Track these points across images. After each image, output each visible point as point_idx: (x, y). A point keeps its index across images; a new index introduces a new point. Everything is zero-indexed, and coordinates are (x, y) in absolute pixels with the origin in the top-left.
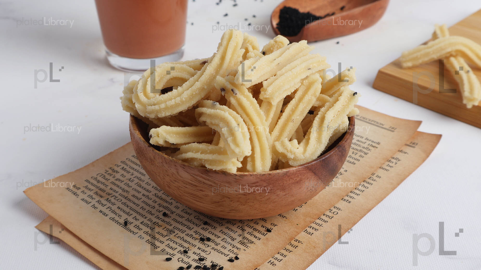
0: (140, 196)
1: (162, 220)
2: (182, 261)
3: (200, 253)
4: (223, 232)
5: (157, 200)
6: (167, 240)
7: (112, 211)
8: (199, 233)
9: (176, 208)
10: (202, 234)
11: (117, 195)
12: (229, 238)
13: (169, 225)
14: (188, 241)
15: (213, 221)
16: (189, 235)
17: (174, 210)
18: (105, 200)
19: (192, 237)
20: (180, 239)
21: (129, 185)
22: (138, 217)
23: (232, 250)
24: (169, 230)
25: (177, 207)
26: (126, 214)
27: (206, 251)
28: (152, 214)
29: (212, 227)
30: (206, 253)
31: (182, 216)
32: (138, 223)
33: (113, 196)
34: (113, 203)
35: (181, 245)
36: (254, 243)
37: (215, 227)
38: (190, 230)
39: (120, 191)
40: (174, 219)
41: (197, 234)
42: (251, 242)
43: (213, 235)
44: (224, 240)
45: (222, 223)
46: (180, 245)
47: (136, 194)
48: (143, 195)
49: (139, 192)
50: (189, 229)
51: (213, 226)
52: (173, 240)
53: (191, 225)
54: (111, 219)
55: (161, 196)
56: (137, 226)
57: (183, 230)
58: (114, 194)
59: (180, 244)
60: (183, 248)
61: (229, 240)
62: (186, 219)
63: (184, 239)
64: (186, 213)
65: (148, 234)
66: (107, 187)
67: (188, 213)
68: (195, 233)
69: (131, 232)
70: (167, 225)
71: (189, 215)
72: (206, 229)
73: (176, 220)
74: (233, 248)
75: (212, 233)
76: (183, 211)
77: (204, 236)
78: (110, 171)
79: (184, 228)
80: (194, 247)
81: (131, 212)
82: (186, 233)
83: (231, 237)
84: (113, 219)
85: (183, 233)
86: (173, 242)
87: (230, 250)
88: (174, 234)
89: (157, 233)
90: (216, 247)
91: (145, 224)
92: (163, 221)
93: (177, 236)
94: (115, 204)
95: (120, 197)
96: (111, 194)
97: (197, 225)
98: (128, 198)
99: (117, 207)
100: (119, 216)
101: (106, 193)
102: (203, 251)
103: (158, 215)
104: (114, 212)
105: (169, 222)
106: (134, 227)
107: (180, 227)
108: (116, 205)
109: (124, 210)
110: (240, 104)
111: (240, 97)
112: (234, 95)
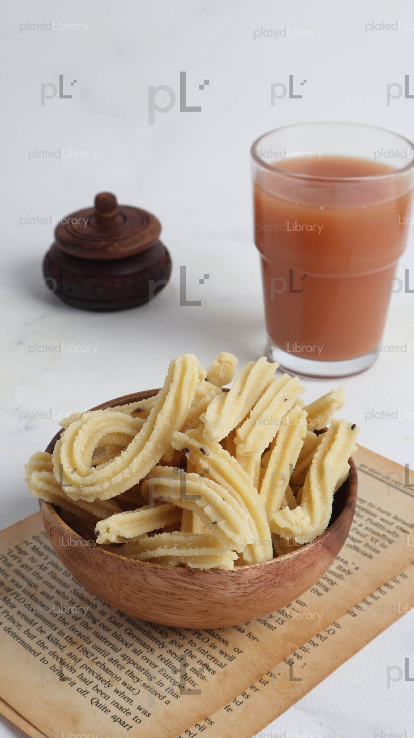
0: (52, 593)
1: (78, 633)
2: (97, 702)
3: (124, 692)
4: (163, 658)
5: (77, 600)
6: (80, 667)
7: (8, 617)
8: (128, 659)
9: (101, 614)
10: (132, 660)
11: (20, 591)
12: (170, 668)
13: (87, 643)
14: (110, 671)
15: (151, 639)
16: (114, 660)
17: (97, 616)
18: (1, 599)
19: (117, 664)
20: (100, 667)
21: (39, 576)
22: (45, 627)
23: (171, 689)
24: (86, 651)
25: (103, 613)
26: (29, 622)
27: (134, 689)
28: (65, 623)
29: (148, 649)
30: (133, 692)
31: (108, 628)
32: (43, 637)
33: (14, 593)
34: (12, 605)
35: (100, 676)
36: (204, 678)
37: (152, 649)
38: (117, 652)
39: (25, 585)
40: (96, 633)
41: (125, 659)
42: (201, 678)
43: (147, 662)
44: (162, 671)
45: (164, 642)
46: (98, 677)
47: (48, 591)
48: (58, 592)
49: (52, 587)
50: (115, 651)
51: (150, 647)
52: (89, 668)
53: (119, 645)
54: (6, 629)
55: (82, 594)
56: (42, 642)
57: (106, 651)
58: (16, 589)
59: (98, 675)
60: (102, 681)
61: (169, 672)
62: (113, 633)
63: (105, 667)
64: (114, 622)
65: (55, 657)
66: (7, 578)
67: (117, 624)
68: (123, 657)
69: (32, 652)
70: (84, 642)
71: (117, 627)
72: (140, 652)
73: (98, 635)
74: (173, 685)
75: (147, 660)
76: (110, 619)
77: (135, 663)
78: (15, 552)
79: (108, 649)
80: (118, 681)
81: (37, 620)
82: (109, 657)
83: (173, 668)
84: (8, 630)
85: (105, 657)
86: (89, 672)
87: (168, 688)
88: (92, 658)
89: (69, 655)
90: (148, 683)
91: (53, 639)
92: (80, 635)
93: (96, 661)
94: (14, 607)
95: (23, 595)
96: (11, 590)
97: (126, 644)
98: (34, 596)
99: (17, 611)
100: (18, 626)
101: (5, 588)
102: (130, 688)
103: (74, 625)
104: (12, 619)
105: (88, 637)
106: (37, 643)
107: (103, 646)
108: (16, 608)
109: (26, 617)
110: (217, 468)
111: (214, 459)
112: (205, 456)
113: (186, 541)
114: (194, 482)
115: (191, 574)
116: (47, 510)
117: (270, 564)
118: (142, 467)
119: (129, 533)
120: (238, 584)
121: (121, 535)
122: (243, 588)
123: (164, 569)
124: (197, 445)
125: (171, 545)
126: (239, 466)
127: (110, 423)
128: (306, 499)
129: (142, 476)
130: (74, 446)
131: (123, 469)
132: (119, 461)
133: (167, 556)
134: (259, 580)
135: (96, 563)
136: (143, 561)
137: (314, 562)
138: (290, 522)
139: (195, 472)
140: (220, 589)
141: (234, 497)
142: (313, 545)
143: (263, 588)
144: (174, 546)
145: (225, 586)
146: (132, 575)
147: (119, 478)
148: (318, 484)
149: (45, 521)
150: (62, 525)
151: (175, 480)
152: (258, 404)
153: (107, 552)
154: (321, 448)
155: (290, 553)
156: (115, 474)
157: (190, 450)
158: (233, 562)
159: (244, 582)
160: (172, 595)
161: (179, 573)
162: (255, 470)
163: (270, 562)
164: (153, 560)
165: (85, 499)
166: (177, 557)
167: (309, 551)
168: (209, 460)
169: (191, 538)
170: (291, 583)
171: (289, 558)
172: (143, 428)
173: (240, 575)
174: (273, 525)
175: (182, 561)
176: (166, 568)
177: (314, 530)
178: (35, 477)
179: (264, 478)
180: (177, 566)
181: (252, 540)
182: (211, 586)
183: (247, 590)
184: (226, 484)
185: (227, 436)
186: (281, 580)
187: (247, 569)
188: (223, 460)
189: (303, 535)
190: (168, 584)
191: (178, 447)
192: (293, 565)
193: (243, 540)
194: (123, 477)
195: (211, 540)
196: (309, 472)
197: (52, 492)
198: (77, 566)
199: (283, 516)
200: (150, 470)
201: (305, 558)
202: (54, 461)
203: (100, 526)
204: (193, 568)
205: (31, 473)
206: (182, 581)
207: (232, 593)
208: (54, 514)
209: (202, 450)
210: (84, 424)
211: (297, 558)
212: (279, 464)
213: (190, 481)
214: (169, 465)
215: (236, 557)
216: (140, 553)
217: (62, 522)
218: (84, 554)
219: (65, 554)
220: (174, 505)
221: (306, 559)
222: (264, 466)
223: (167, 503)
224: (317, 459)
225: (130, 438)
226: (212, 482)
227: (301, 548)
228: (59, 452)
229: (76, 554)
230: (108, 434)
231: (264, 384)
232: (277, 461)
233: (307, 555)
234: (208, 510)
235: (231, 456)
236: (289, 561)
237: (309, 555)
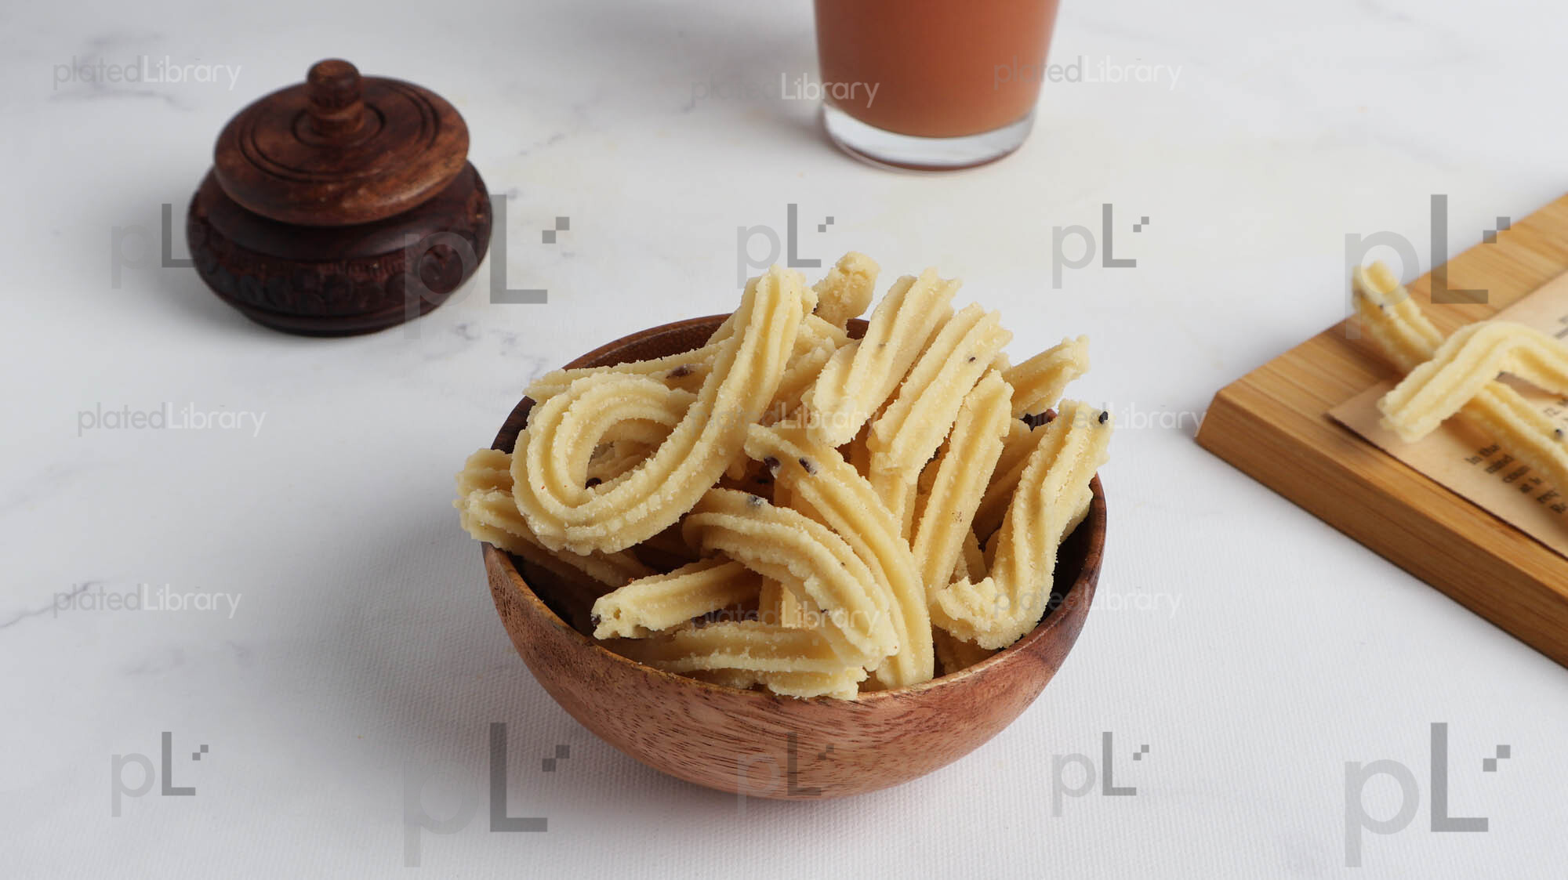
110: (831, 499)
111: (826, 480)
112: (810, 476)
113: (767, 643)
114: (787, 527)
115: (775, 706)
116: (499, 564)
117: (929, 690)
118: (685, 490)
119: (657, 621)
120: (866, 726)
121: (643, 625)
122: (874, 733)
123: (724, 694)
124: (794, 452)
125: (738, 648)
126: (875, 497)
127: (626, 399)
128: (1004, 560)
129: (687, 508)
130: (554, 444)
131: (648, 494)
132: (640, 478)
133: (730, 668)
134: (906, 719)
135: (593, 675)
136: (682, 674)
137: (1012, 686)
138: (970, 608)
139: (788, 507)
140: (830, 734)
141: (862, 558)
142: (1013, 654)
143: (913, 734)
144: (743, 650)
145: (840, 729)
146: (661, 701)
147: (641, 511)
148: (1028, 531)
149: (494, 586)
150: (527, 597)
151: (750, 519)
152: (916, 371)
153: (615, 656)
154: (1037, 458)
155: (967, 669)
156: (633, 503)
157: (780, 462)
158: (858, 686)
159: (876, 723)
160: (737, 742)
161: (751, 703)
162: (906, 499)
163: (928, 686)
164: (703, 675)
165: (573, 550)
166: (749, 671)
167: (1005, 666)
168: (817, 481)
169: (777, 638)
170: (967, 724)
171: (967, 678)
172: (689, 413)
173: (870, 710)
174: (936, 611)
175: (759, 680)
176: (728, 692)
177: (1016, 624)
178: (477, 501)
179: (922, 517)
180: (748, 689)
181: (896, 647)
182: (814, 727)
183: (880, 738)
184: (848, 532)
185: (854, 439)
186: (947, 720)
187: (883, 699)
188: (843, 484)
189: (993, 632)
190: (730, 721)
191: (757, 455)
192: (973, 693)
193: (878, 648)
194: (648, 509)
195: (815, 643)
196: (1011, 504)
197: (509, 532)
198: (555, 676)
199: (957, 596)
200: (701, 497)
201: (995, 679)
202: (513, 472)
203: (603, 606)
204: (780, 695)
205: (468, 492)
206: (758, 717)
207: (853, 741)
208: (512, 574)
209: (803, 463)
210: (574, 401)
211: (981, 680)
212: (954, 488)
213: (780, 525)
214: (739, 489)
215: (863, 677)
216: (678, 658)
217: (529, 591)
218: (568, 654)
219: (532, 652)
220: (746, 567)
221: (998, 679)
222: (924, 488)
223: (733, 560)
224: (1029, 480)
225: (663, 431)
226: (822, 528)
227: (988, 660)
228: (524, 455)
229: (554, 654)
230: (620, 422)
231: (930, 325)
232: (950, 482)
233: (1001, 672)
234: (812, 585)
235: (861, 476)
236: (963, 684)
237: (1003, 674)
